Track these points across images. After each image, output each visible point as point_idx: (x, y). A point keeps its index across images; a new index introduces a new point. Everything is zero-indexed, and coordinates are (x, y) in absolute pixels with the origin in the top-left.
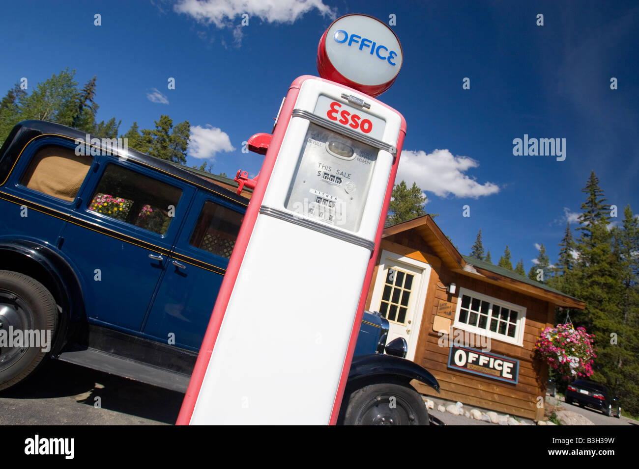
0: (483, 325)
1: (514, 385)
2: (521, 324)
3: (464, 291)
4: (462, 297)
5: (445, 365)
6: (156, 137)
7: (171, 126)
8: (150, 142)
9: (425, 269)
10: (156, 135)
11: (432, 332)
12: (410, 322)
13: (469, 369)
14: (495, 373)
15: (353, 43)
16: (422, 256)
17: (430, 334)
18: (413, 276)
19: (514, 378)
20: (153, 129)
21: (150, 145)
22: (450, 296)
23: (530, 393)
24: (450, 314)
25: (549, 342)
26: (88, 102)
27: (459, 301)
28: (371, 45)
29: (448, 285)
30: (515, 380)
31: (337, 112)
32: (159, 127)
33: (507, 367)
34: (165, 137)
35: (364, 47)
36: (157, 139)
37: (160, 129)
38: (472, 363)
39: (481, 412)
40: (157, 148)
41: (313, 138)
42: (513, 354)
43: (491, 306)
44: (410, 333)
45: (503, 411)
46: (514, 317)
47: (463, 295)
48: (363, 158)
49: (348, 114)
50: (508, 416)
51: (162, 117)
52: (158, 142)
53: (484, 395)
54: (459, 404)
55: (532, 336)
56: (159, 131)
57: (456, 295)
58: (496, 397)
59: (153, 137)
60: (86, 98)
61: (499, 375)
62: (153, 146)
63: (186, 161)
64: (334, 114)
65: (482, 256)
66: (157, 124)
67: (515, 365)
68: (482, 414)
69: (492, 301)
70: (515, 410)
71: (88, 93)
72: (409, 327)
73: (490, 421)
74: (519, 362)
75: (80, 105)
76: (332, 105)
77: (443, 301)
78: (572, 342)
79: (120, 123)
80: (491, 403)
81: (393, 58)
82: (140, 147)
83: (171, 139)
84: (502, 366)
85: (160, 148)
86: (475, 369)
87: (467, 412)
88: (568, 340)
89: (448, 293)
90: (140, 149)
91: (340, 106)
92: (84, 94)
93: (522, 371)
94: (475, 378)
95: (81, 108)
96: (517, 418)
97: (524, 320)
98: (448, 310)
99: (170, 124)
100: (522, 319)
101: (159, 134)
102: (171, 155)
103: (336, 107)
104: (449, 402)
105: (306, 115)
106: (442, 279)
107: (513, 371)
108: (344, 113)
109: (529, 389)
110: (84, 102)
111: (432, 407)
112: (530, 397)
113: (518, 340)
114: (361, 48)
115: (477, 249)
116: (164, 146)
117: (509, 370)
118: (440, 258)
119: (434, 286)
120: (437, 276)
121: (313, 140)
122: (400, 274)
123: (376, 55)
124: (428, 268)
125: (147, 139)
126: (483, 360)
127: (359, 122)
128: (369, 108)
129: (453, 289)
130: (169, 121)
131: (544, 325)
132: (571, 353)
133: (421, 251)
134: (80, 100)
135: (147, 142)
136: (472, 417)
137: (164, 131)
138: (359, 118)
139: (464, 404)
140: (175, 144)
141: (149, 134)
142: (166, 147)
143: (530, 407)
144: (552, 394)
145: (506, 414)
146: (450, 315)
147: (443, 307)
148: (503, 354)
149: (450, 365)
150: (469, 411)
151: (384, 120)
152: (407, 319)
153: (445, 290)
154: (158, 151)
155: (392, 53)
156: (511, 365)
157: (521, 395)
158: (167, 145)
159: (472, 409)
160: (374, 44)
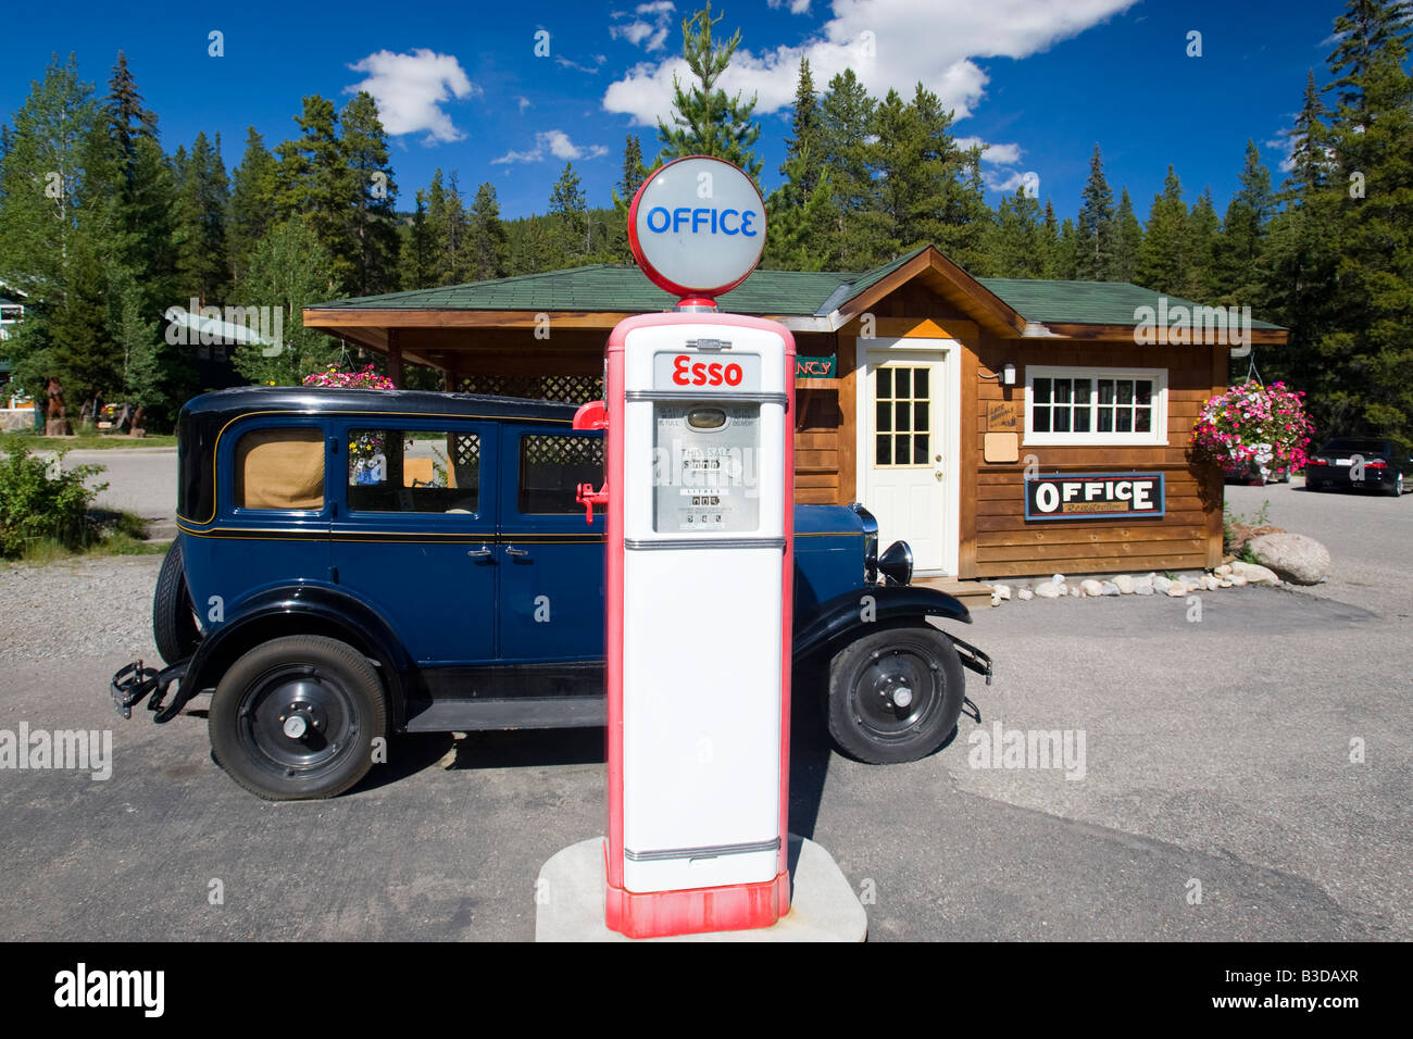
0: (1083, 426)
1: (1160, 518)
2: (1160, 403)
3: (1034, 372)
4: (1032, 384)
5: (1021, 518)
6: (312, 155)
7: (335, 118)
8: (303, 169)
9: (949, 350)
10: (310, 150)
11: (985, 465)
12: (939, 459)
13: (1067, 514)
14: (1118, 506)
15: (681, 225)
16: (937, 327)
17: (982, 471)
18: (928, 370)
19: (1157, 507)
20: (300, 139)
21: (305, 177)
22: (1008, 391)
23: (1192, 524)
24: (1013, 422)
25: (1210, 426)
26: (135, 124)
27: (1029, 392)
28: (709, 216)
29: (999, 369)
30: (1160, 510)
31: (686, 370)
32: (310, 129)
33: (1140, 490)
34: (331, 147)
35: (700, 225)
36: (316, 157)
37: (314, 132)
38: (1070, 502)
39: (1100, 581)
40: (325, 180)
41: (664, 417)
42: (1149, 464)
43: (1095, 384)
44: (943, 477)
45: (1143, 569)
46: (1145, 392)
47: (1035, 380)
48: (741, 419)
49: (703, 367)
50: (1153, 574)
51: (306, 104)
52: (320, 164)
53: (1103, 550)
54: (1059, 578)
55: (1186, 419)
56: (312, 139)
57: (1020, 383)
58: (1127, 548)
59: (305, 157)
60: (127, 115)
61: (1126, 508)
62: (314, 177)
63: (396, 187)
64: (683, 376)
65: (1109, 208)
66: (302, 123)
67: (1156, 483)
68: (1104, 584)
69: (1094, 374)
70: (1166, 561)
71: (125, 101)
72: (939, 467)
73: (1119, 593)
74: (1163, 475)
75: (121, 135)
76: (677, 362)
77: (996, 403)
78: (1255, 417)
79: (218, 141)
80: (1118, 561)
81: (750, 223)
82: (288, 189)
83: (346, 147)
84: (1131, 490)
85: (329, 177)
86: (1079, 510)
87: (1074, 589)
88: (1247, 416)
89: (1002, 384)
90: (290, 193)
91: (688, 359)
92: (118, 107)
93: (1173, 489)
94: (1082, 525)
95: (126, 141)
96: (1170, 574)
97: (1165, 393)
98: (1009, 417)
99: (330, 113)
100: (1160, 393)
101: (315, 144)
102: (359, 185)
103: (683, 364)
104: (1036, 579)
105: (645, 396)
106: (986, 361)
107: (1154, 495)
108: (697, 367)
109: (1190, 518)
110: (127, 124)
111: (1008, 597)
112: (1193, 532)
113: (1158, 435)
114: (695, 230)
115: (1096, 194)
116: (337, 169)
117: (1146, 495)
118: (975, 321)
119: (973, 379)
120: (974, 358)
121: (665, 420)
122: (903, 374)
123: (722, 232)
124: (954, 348)
125: (296, 166)
126: (1091, 490)
127: (722, 372)
128: (730, 348)
129: (1010, 376)
130: (324, 106)
131: (1208, 392)
132: (1256, 438)
133: (934, 317)
134: (116, 123)
135: (298, 172)
136: (1084, 595)
137: (322, 134)
138: (719, 367)
139: (1065, 575)
140: (358, 153)
141: (296, 153)
142: (343, 169)
143: (1193, 548)
144: (1281, 477)
145: (1149, 571)
146: (1015, 425)
147: (998, 414)
148: (1130, 469)
149: (1030, 515)
150: (1078, 584)
151: (757, 355)
152: (932, 455)
153: (996, 380)
154: (329, 184)
155: (746, 214)
156: (1149, 485)
157: (1174, 532)
158: (342, 165)
159: (1083, 580)
160: (714, 212)
